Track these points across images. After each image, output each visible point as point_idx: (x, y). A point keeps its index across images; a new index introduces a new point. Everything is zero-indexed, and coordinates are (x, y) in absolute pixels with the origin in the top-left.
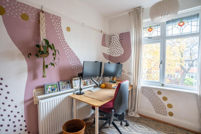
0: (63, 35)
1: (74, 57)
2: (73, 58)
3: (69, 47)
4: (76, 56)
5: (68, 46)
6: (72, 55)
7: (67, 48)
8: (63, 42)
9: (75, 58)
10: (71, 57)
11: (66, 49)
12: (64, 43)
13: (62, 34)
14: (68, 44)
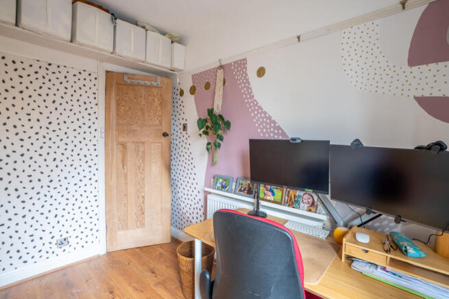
0: (251, 88)
1: (272, 129)
2: (271, 132)
3: (262, 109)
4: (279, 126)
5: (260, 108)
6: (268, 127)
7: (258, 113)
8: (249, 103)
9: (276, 131)
10: (265, 130)
11: (255, 115)
12: (252, 104)
13: (249, 88)
14: (259, 105)
